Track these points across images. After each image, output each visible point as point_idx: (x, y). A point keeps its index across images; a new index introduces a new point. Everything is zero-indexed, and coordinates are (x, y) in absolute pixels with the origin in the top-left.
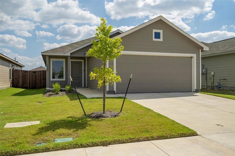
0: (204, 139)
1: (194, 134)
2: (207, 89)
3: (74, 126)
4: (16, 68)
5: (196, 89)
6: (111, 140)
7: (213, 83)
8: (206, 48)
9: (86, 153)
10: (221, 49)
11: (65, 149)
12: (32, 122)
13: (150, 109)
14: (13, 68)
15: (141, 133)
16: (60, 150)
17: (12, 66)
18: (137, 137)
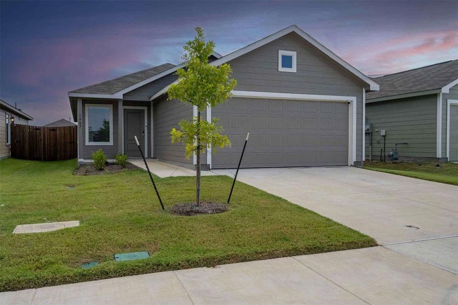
0: (389, 252)
1: (370, 243)
2: (372, 160)
3: (147, 230)
4: (18, 121)
5: (355, 161)
6: (222, 255)
7: (383, 150)
8: (374, 86)
9: (179, 281)
10: (400, 88)
11: (138, 273)
12: (65, 222)
13: (280, 198)
14: (13, 122)
15: (274, 241)
16: (128, 275)
17: (11, 119)
18: (268, 250)
